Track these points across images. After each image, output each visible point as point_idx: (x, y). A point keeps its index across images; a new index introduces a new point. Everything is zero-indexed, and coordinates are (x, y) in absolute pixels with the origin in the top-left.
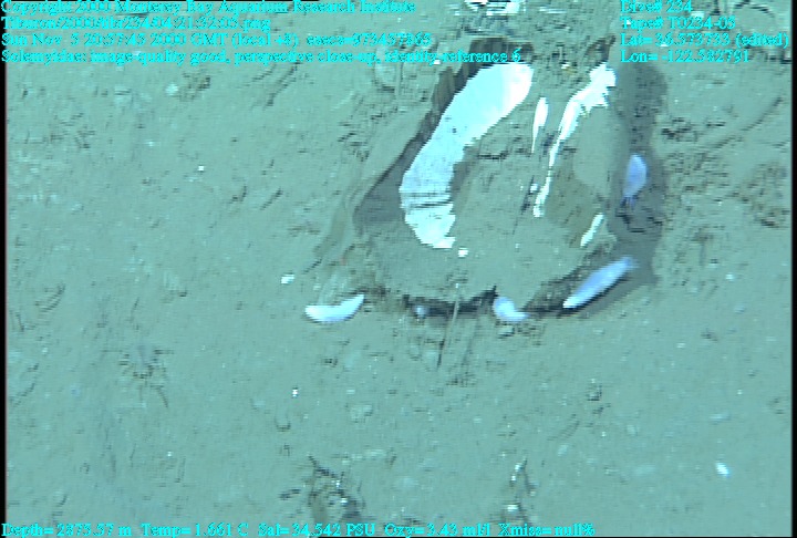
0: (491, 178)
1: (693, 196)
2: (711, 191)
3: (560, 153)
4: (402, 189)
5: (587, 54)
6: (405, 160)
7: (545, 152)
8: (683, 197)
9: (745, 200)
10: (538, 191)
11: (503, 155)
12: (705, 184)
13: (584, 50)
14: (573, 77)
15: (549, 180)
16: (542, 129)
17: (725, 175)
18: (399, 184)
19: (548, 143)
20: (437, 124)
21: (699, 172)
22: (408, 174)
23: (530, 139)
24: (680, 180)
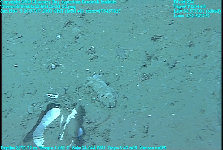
0: (52, 133)
1: (92, 136)
2: (96, 135)
3: (66, 127)
4: (33, 135)
5: (71, 106)
6: (34, 129)
7: (63, 127)
8: (90, 136)
9: (103, 136)
10: (61, 135)
11: (54, 127)
12: (94, 133)
13: (71, 105)
14: (69, 111)
15: (64, 133)
16: (62, 122)
17: (99, 131)
18: (32, 134)
19: (64, 125)
20: (40, 122)
21: (93, 131)
22: (34, 132)
23: (60, 124)
24: (90, 132)
